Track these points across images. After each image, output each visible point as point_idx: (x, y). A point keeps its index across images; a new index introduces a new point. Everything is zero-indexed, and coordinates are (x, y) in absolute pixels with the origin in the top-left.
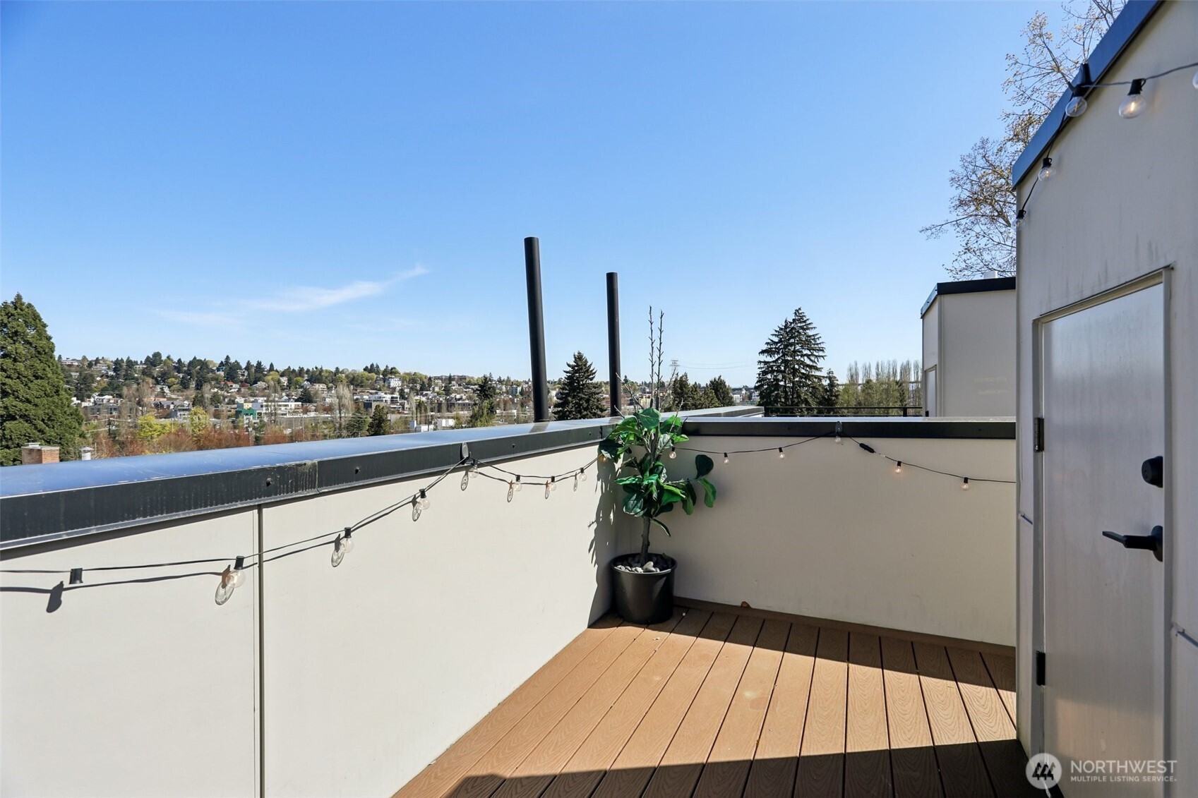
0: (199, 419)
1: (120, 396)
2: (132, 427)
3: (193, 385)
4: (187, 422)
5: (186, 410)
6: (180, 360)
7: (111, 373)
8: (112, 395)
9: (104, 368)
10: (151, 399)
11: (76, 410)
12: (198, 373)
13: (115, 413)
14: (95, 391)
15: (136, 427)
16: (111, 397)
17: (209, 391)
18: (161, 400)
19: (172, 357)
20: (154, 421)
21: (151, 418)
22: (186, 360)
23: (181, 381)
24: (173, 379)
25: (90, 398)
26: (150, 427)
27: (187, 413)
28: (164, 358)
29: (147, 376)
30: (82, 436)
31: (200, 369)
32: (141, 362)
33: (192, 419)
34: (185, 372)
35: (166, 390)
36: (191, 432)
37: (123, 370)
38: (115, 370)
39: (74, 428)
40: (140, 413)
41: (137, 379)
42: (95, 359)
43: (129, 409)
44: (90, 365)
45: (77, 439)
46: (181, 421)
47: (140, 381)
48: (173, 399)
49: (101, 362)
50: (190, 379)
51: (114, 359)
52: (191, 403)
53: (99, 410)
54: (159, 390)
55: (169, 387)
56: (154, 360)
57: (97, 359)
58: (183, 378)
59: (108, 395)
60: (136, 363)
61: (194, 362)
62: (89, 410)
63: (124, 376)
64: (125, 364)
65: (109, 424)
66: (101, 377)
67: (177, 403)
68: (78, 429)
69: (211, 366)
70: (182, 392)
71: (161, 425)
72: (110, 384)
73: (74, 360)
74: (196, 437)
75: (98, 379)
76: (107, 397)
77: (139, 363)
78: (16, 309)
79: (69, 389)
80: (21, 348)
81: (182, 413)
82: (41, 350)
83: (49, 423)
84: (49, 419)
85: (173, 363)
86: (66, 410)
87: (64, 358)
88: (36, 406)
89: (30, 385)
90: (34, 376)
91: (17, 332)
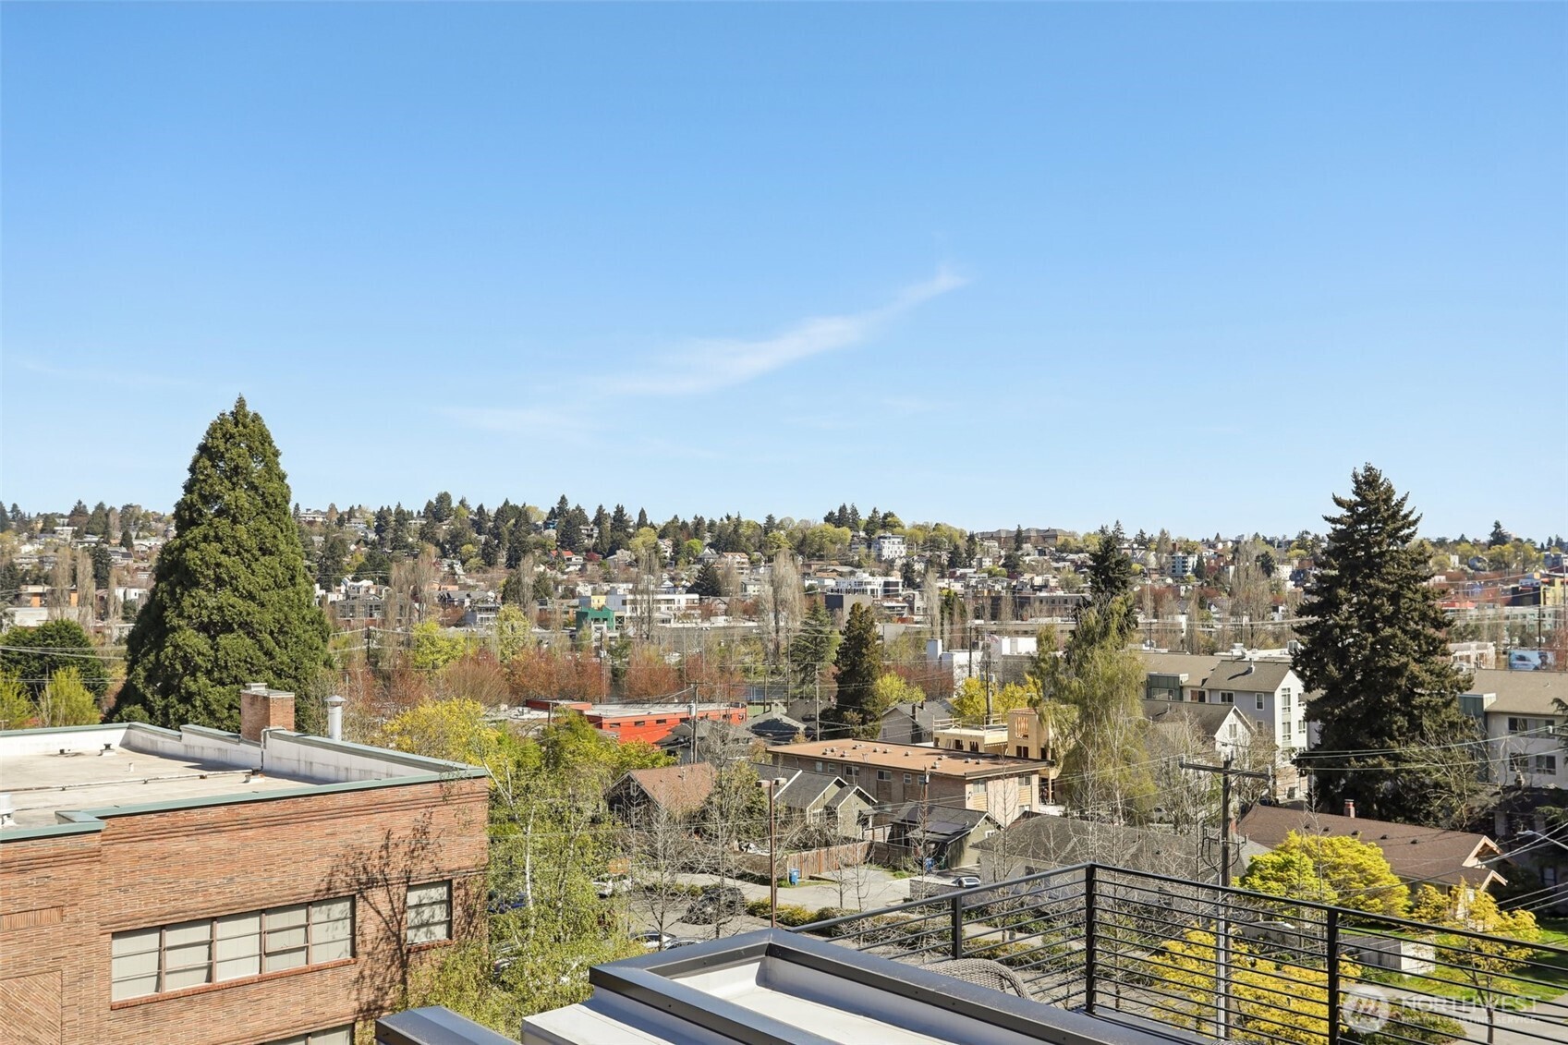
0: (513, 629)
1: (385, 581)
2: (402, 643)
3: (502, 558)
4: (494, 634)
5: (491, 610)
6: (481, 508)
8: (372, 579)
9: (361, 526)
10: (433, 588)
11: (320, 614)
12: (512, 533)
13: (377, 616)
14: (348, 572)
15: (409, 643)
16: (370, 583)
17: (532, 569)
18: (450, 588)
19: (468, 502)
20: (438, 632)
21: (431, 626)
22: (492, 507)
23: (483, 550)
24: (470, 546)
25: (339, 585)
26: (432, 644)
27: (492, 615)
28: (455, 504)
29: (428, 541)
30: (328, 664)
31: (515, 525)
32: (419, 512)
33: (502, 631)
34: (490, 532)
35: (458, 568)
36: (499, 657)
37: (389, 524)
38: (379, 530)
39: (317, 649)
40: (417, 615)
41: (411, 547)
42: (347, 509)
43: (398, 607)
44: (341, 521)
45: (321, 669)
46: (482, 631)
47: (416, 551)
48: (469, 587)
49: (357, 515)
50: (497, 546)
51: (377, 510)
52: (500, 596)
53: (352, 610)
54: (446, 569)
55: (463, 563)
56: (439, 509)
57: (351, 508)
58: (486, 543)
59: (367, 578)
60: (410, 514)
61: (506, 511)
62: (338, 607)
63: (392, 541)
64: (392, 518)
65: (368, 636)
66: (358, 543)
67: (476, 595)
68: (321, 651)
69: (533, 520)
70: (485, 571)
71: (449, 641)
72: (370, 557)
73: (316, 512)
74: (508, 667)
76: (366, 583)
77: (415, 515)
78: (236, 425)
79: (309, 568)
80: (242, 497)
81: (484, 616)
82: (270, 499)
83: (280, 638)
84: (280, 631)
85: (471, 513)
86: (305, 611)
87: (302, 510)
88: (262, 605)
89: (254, 566)
90: (260, 549)
91: (237, 467)
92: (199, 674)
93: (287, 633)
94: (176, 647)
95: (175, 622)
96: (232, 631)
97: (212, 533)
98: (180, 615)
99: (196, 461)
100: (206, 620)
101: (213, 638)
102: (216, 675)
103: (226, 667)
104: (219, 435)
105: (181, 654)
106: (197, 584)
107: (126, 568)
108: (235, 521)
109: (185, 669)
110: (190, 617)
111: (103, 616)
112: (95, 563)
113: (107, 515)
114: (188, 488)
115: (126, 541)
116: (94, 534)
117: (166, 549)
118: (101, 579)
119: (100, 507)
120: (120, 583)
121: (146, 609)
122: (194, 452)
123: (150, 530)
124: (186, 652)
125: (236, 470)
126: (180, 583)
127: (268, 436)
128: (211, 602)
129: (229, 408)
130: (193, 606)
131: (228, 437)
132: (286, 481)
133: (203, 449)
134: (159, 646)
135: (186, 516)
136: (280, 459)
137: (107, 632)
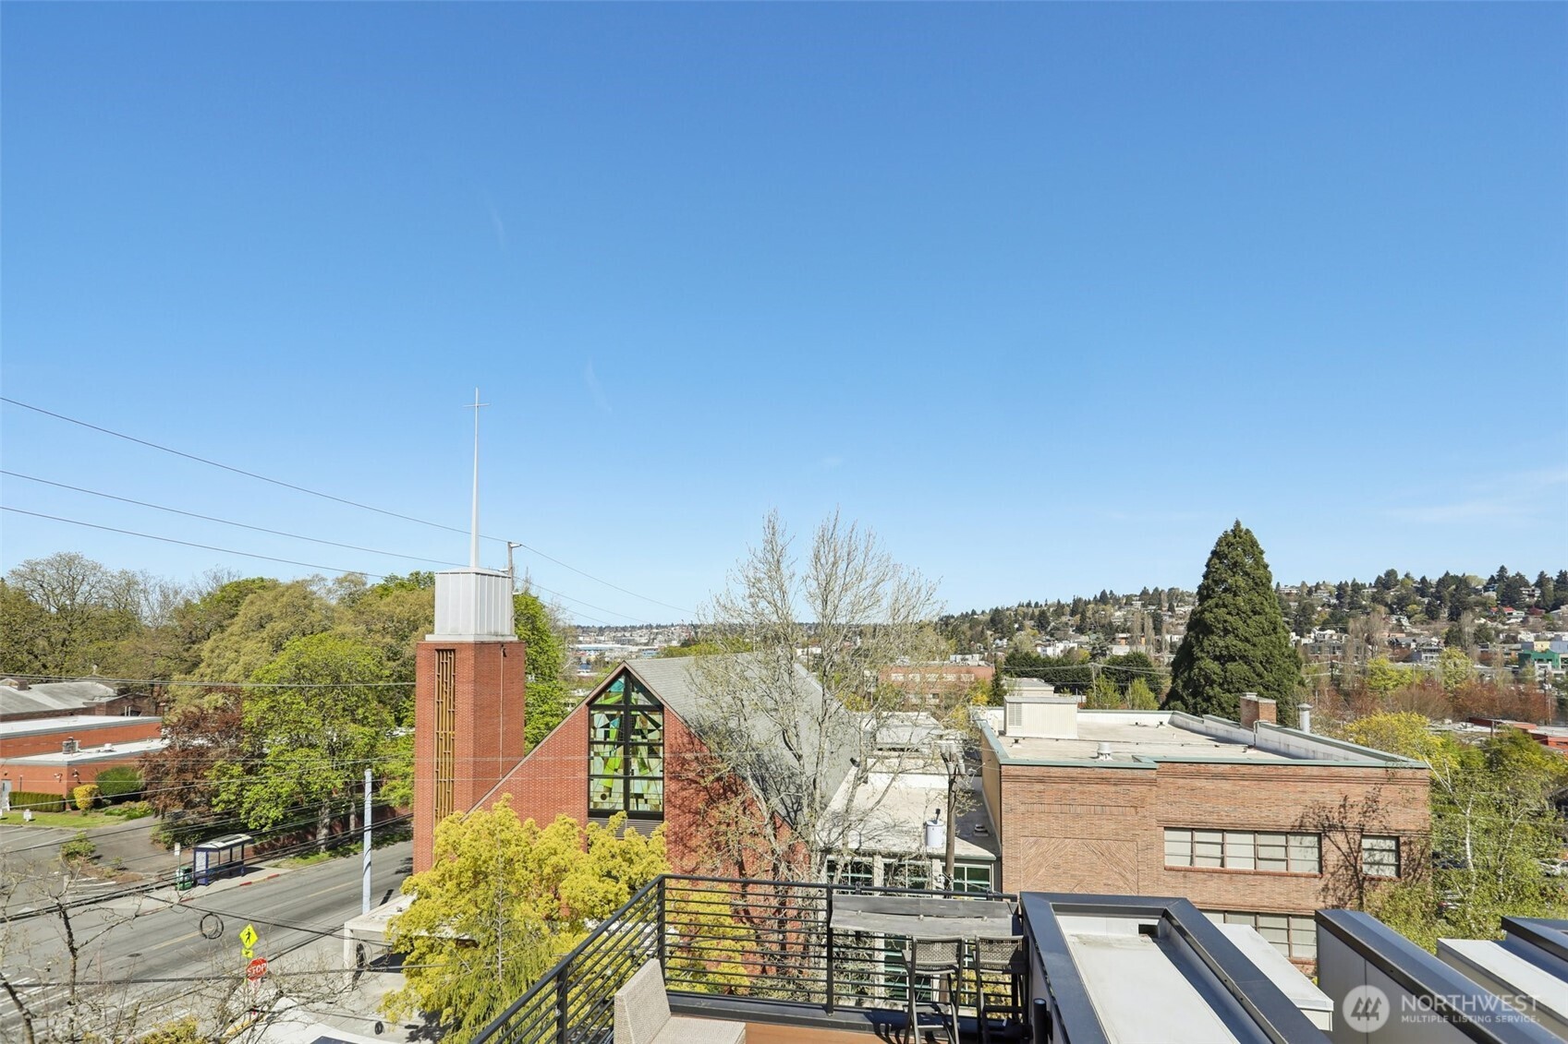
0: (1455, 665)
1: (1345, 631)
2: (1359, 672)
3: (1445, 613)
4: (1437, 668)
5: (1434, 651)
6: (1423, 580)
7: (1334, 601)
8: (1334, 629)
9: (1325, 595)
10: (1384, 635)
11: (1295, 651)
12: (1453, 596)
13: (1338, 654)
14: (1316, 625)
15: (1364, 672)
16: (1333, 632)
17: (1471, 623)
18: (1398, 635)
19: (1413, 575)
20: (1388, 665)
21: (1384, 661)
22: (1433, 578)
23: (1427, 609)
24: (1415, 606)
25: (1310, 633)
26: (1384, 673)
27: (1435, 655)
28: (1400, 577)
29: (1379, 603)
30: (1301, 683)
31: (1455, 590)
32: (1370, 584)
33: (1444, 666)
34: (1432, 595)
35: (1405, 621)
36: (1443, 684)
37: (1347, 596)
38: (1338, 597)
39: (1293, 673)
40: (1370, 654)
41: (1365, 607)
42: (1315, 584)
43: (1355, 648)
44: (1310, 592)
45: (1296, 687)
46: (1427, 666)
47: (1369, 610)
48: (1415, 634)
49: (1322, 587)
50: (1440, 605)
51: (1337, 583)
52: (1442, 641)
53: (1320, 649)
54: (1395, 622)
55: (1409, 618)
56: (1388, 581)
57: (1318, 584)
58: (1429, 603)
59: (1330, 629)
60: (1363, 586)
61: (1446, 580)
62: (1309, 647)
63: (1349, 604)
64: (1349, 589)
65: (1332, 666)
66: (1323, 606)
67: (1421, 640)
68: (1297, 675)
69: (1473, 585)
70: (1428, 624)
71: (1398, 671)
72: (1332, 615)
73: (1292, 587)
74: (1452, 692)
75: (1319, 609)
76: (1329, 632)
77: (1367, 586)
78: (1235, 537)
79: (1288, 623)
80: (1240, 581)
81: (1429, 655)
82: (1258, 581)
83: (1267, 666)
84: (1267, 661)
85: (1415, 583)
86: (1284, 650)
87: (1282, 586)
88: (1254, 645)
89: (1248, 621)
90: (1252, 611)
91: (1236, 562)
92: (1215, 686)
93: (1272, 663)
94: (1200, 669)
95: (1200, 654)
96: (1235, 660)
97: (1221, 603)
98: (1202, 651)
99: (1210, 560)
100: (1218, 654)
101: (1223, 664)
102: (1226, 686)
103: (1232, 682)
104: (1224, 544)
105: (1203, 673)
106: (1212, 632)
107: (1171, 624)
108: (1235, 595)
109: (1206, 683)
110: (1208, 652)
111: (1159, 650)
112: (1154, 621)
113: (1160, 594)
114: (1206, 577)
115: (1171, 609)
116: (1153, 605)
117: (1193, 613)
118: (1158, 630)
119: (1156, 590)
120: (1168, 632)
121: (1182, 647)
122: (1209, 555)
123: (1185, 602)
124: (1206, 673)
125: (1235, 564)
126: (1202, 632)
127: (1256, 542)
128: (1221, 643)
129: (1230, 527)
130: (1210, 645)
131: (1229, 545)
132: (1269, 569)
133: (1214, 553)
134: (1191, 668)
135: (1204, 593)
136: (1264, 556)
137: (1162, 659)
